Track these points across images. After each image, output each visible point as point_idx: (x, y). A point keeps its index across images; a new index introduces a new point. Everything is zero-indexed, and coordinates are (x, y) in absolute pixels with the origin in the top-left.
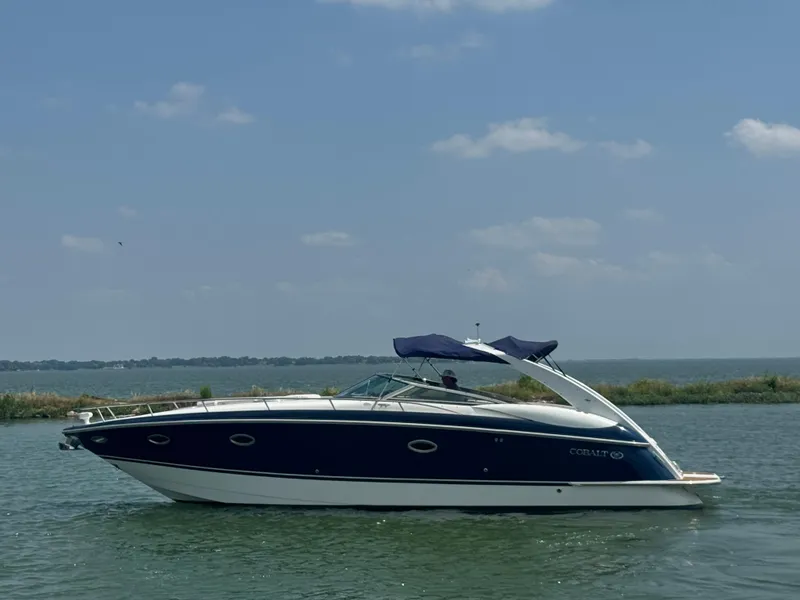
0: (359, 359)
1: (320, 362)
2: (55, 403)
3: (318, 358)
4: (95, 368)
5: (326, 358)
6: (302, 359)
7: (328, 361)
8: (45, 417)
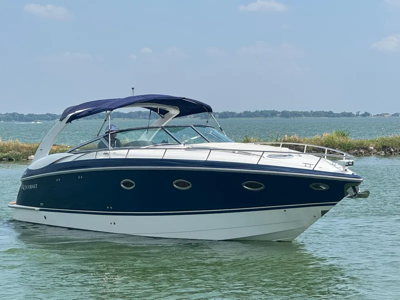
0: (274, 114)
1: (240, 115)
2: (17, 148)
3: (238, 112)
4: (48, 120)
5: (245, 112)
6: (225, 113)
7: (247, 114)
8: (10, 160)
